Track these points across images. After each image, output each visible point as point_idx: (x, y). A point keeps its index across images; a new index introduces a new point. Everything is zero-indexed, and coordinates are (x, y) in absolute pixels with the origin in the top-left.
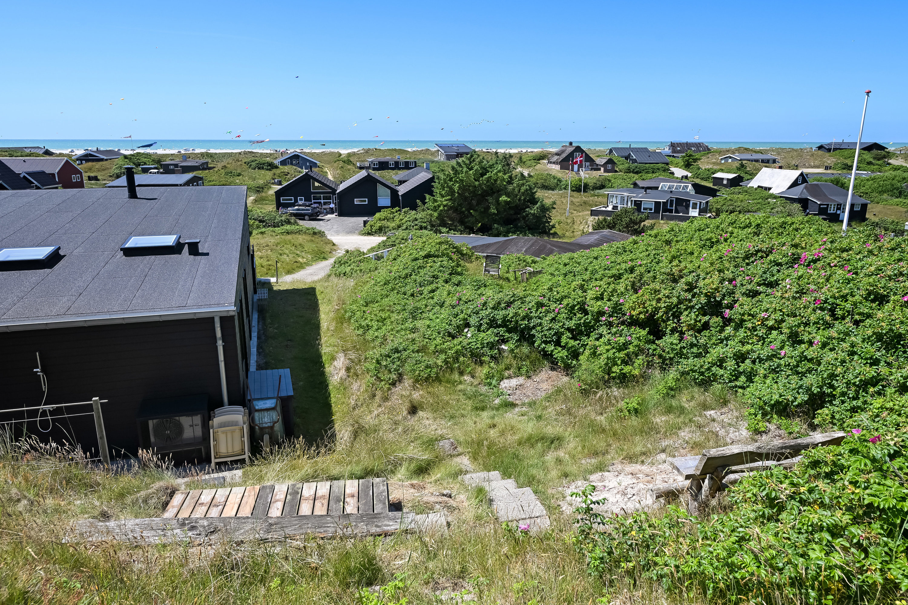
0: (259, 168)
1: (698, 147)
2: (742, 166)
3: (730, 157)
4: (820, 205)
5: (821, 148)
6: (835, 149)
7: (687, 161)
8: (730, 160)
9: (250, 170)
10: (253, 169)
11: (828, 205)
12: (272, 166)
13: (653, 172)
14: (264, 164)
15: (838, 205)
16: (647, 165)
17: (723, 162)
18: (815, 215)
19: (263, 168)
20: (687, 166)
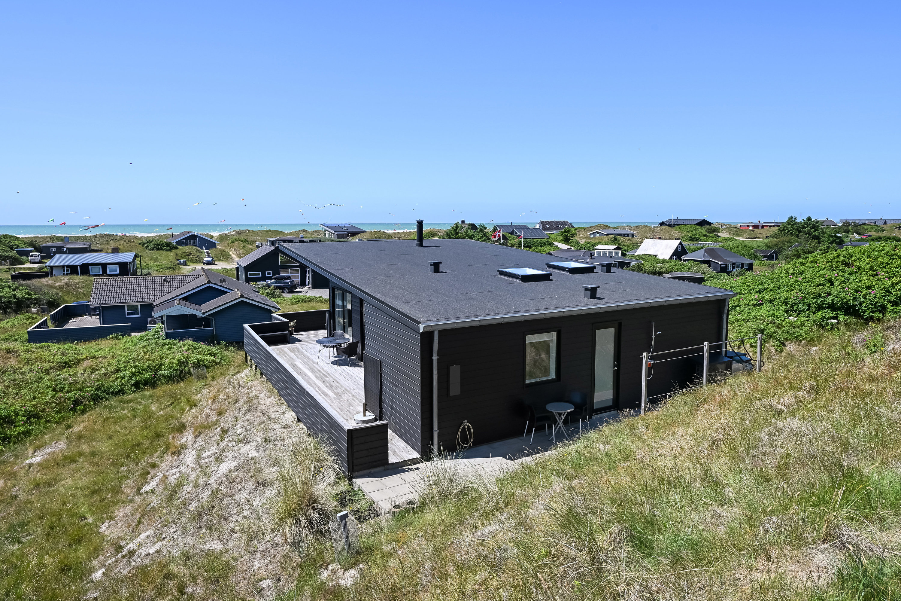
0: (158, 249)
1: (563, 225)
2: (616, 239)
3: (598, 233)
4: (721, 265)
5: (662, 224)
6: (674, 226)
7: (566, 236)
8: (598, 235)
9: (147, 251)
10: (150, 250)
11: (726, 264)
12: (170, 247)
13: (541, 247)
14: (162, 244)
15: (733, 264)
16: (535, 240)
17: (592, 236)
18: (718, 273)
19: (162, 249)
20: (566, 240)
